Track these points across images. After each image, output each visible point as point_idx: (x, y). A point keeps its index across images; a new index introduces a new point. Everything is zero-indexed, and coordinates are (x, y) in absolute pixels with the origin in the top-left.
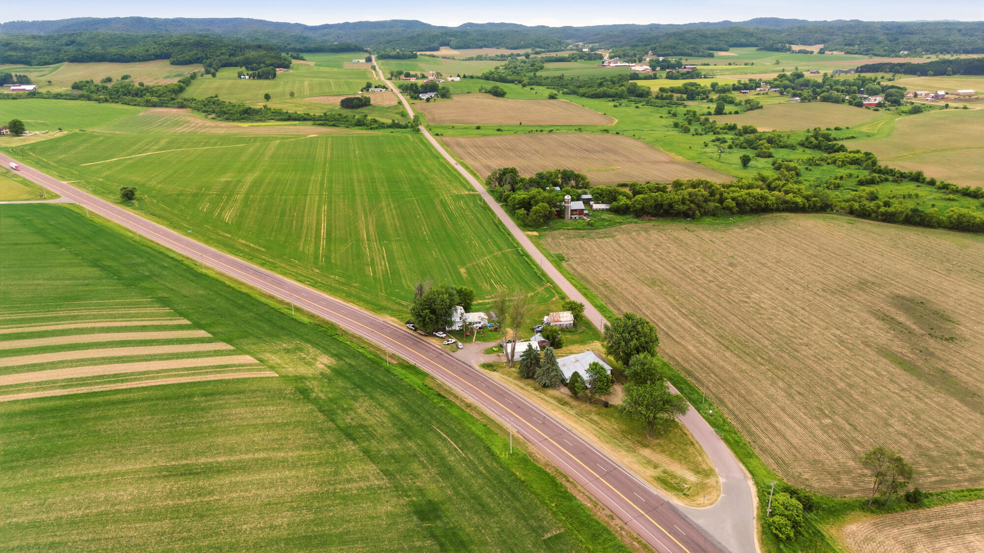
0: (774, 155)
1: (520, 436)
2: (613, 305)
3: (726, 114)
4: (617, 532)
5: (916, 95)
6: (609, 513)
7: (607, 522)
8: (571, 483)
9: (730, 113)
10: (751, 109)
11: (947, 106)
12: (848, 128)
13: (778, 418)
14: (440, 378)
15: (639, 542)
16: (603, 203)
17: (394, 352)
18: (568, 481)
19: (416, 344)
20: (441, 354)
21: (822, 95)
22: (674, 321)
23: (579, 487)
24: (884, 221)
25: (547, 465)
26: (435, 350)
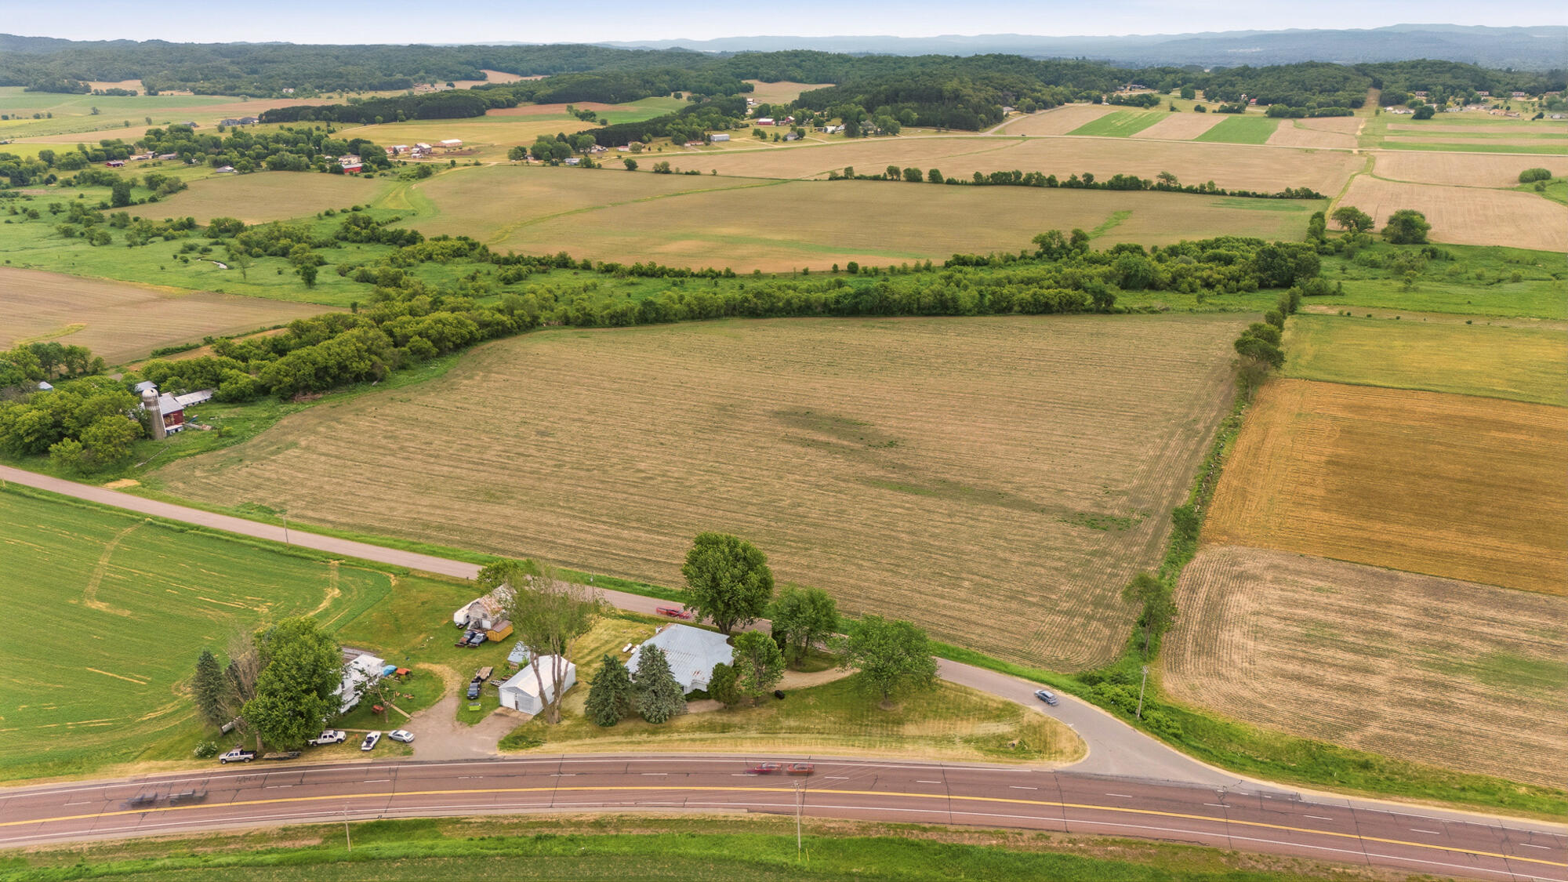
0: (327, 260)
1: (763, 815)
2: (495, 550)
3: (136, 204)
4: (1072, 851)
5: (396, 152)
6: (1033, 834)
7: (1045, 848)
8: (933, 829)
9: (142, 202)
10: (171, 192)
11: (453, 163)
12: (368, 206)
13: (935, 605)
14: (473, 812)
15: (1114, 843)
16: (194, 390)
17: (281, 824)
18: (925, 830)
19: (303, 782)
20: (396, 770)
21: (268, 159)
22: (618, 538)
23: (952, 828)
24: (617, 325)
25: (864, 829)
26: (368, 771)
